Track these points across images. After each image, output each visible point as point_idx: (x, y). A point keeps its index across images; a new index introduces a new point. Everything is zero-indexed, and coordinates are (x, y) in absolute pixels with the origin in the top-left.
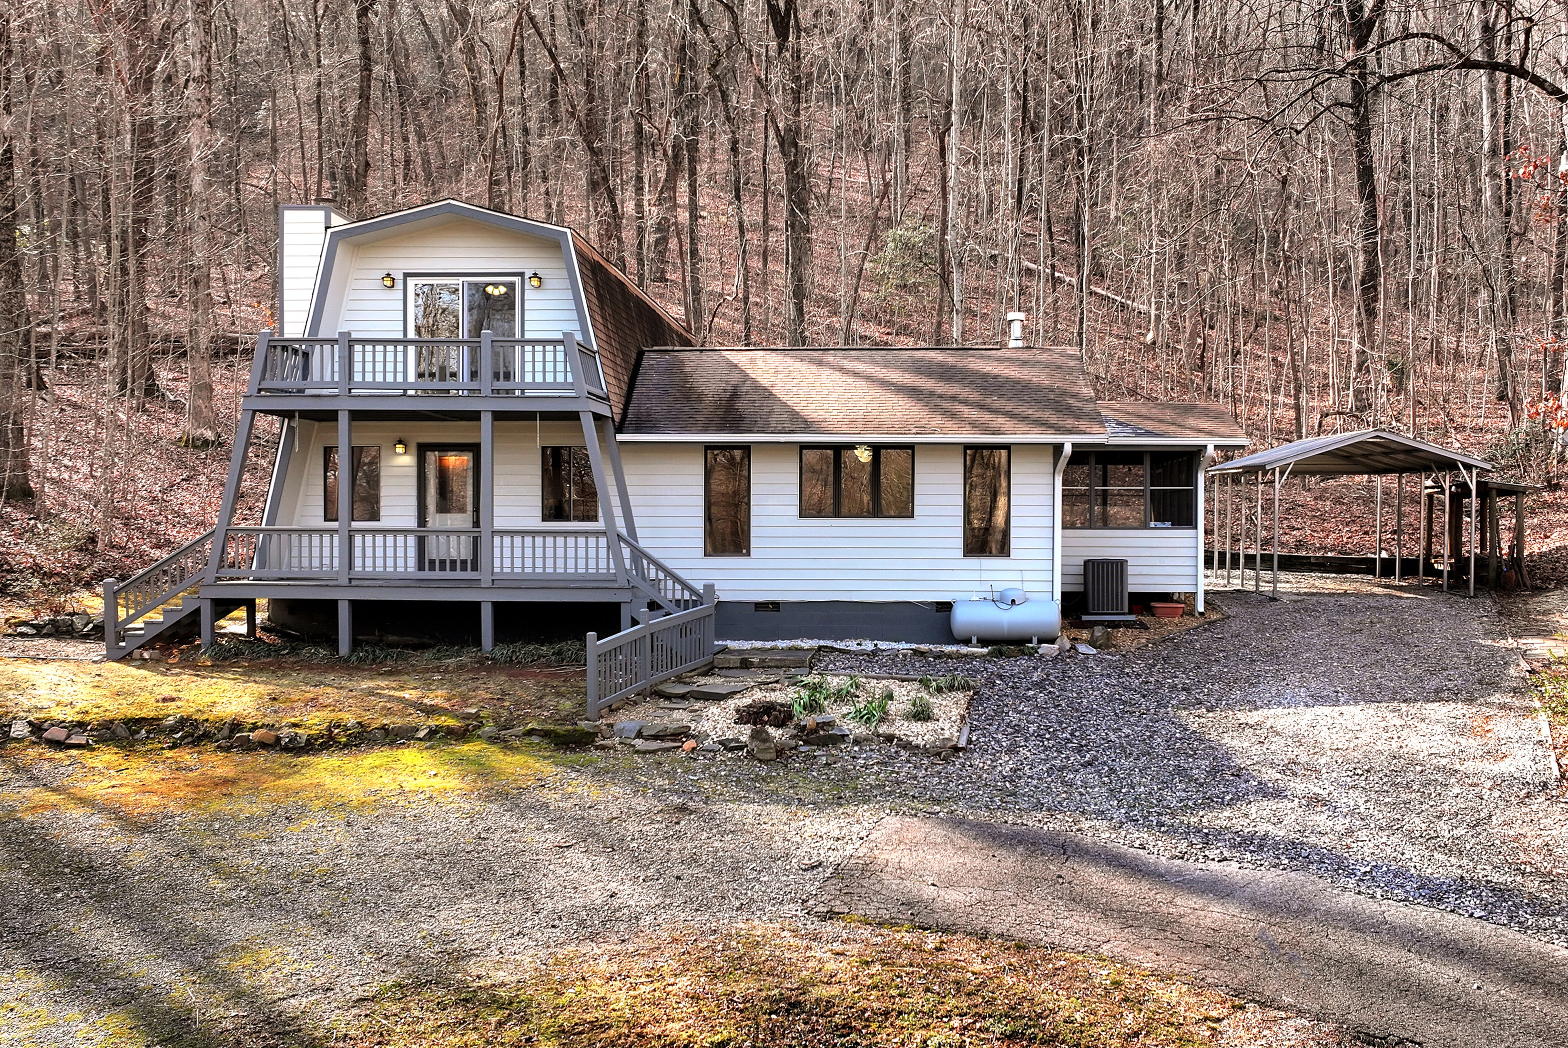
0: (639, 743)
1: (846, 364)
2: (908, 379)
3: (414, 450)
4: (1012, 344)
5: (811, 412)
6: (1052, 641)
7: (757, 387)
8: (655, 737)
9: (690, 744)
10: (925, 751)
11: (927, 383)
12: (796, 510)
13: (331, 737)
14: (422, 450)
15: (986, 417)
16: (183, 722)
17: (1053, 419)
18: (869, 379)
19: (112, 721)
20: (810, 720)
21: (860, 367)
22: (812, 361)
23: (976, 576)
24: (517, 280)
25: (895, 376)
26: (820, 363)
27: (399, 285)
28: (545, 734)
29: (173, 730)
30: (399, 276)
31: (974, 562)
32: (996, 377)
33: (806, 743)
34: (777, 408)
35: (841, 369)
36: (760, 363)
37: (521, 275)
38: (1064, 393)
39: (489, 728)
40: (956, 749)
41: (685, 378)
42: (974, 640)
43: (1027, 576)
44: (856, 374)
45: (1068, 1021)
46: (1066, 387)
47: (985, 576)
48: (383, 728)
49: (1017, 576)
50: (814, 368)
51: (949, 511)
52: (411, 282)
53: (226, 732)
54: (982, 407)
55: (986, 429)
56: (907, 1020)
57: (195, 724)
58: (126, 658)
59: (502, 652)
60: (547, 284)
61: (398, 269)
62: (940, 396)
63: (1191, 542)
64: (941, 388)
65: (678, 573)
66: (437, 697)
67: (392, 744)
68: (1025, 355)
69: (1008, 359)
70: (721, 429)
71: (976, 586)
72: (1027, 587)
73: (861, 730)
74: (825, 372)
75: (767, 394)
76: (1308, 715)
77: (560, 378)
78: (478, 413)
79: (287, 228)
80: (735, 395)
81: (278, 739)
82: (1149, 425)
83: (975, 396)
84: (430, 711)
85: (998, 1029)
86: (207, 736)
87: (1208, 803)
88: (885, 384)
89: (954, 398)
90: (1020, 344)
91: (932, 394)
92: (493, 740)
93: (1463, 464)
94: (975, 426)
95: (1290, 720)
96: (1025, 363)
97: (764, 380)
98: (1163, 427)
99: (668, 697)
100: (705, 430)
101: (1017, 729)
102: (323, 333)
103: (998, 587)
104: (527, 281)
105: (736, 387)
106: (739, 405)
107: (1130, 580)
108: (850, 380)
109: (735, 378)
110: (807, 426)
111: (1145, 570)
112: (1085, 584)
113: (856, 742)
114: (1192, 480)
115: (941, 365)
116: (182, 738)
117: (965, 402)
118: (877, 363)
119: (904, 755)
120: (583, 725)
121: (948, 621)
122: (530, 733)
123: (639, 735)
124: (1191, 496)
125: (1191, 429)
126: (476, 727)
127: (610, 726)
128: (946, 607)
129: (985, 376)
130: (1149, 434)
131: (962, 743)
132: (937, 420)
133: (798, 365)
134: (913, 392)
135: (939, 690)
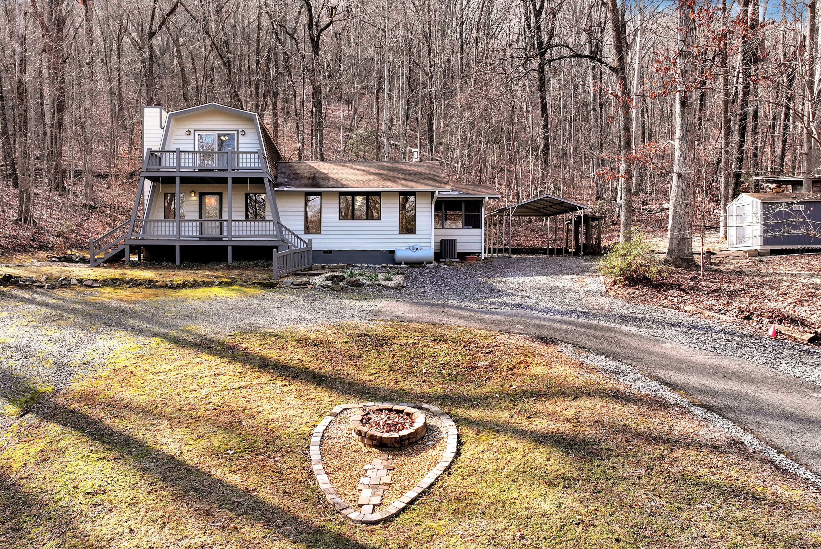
0: (292, 286)
1: (353, 166)
2: (377, 171)
3: (198, 195)
4: (414, 160)
5: (344, 181)
6: (431, 263)
7: (322, 174)
8: (298, 285)
9: (310, 287)
10: (392, 288)
11: (386, 173)
12: (338, 217)
13: (185, 284)
14: (202, 195)
15: (407, 183)
16: (132, 280)
17: (432, 183)
18: (363, 171)
19: (107, 279)
20: (352, 279)
21: (359, 167)
22: (341, 165)
23: (403, 241)
24: (236, 132)
25: (372, 170)
26: (344, 166)
27: (192, 134)
28: (260, 284)
29: (129, 282)
30: (192, 131)
31: (403, 236)
32: (409, 171)
33: (351, 286)
34: (331, 180)
35: (352, 168)
36: (322, 166)
37: (238, 131)
38: (435, 175)
39: (240, 282)
40: (403, 287)
41: (295, 171)
42: (403, 263)
43: (422, 241)
44: (358, 170)
45: (451, 336)
46: (435, 173)
47: (407, 241)
48: (203, 281)
49: (418, 241)
50: (342, 168)
51: (394, 217)
52: (197, 133)
53: (147, 283)
54: (405, 180)
55: (408, 186)
56: (400, 338)
57: (136, 281)
58: (98, 266)
59: (235, 263)
60: (247, 134)
61: (192, 127)
62: (390, 176)
63: (479, 234)
64: (390, 174)
65: (299, 236)
66: (219, 274)
67: (206, 286)
68: (419, 164)
69: (413, 165)
70: (312, 186)
71: (403, 244)
72: (422, 244)
73: (369, 283)
74: (347, 170)
75: (326, 176)
76: (523, 279)
77: (256, 165)
78: (226, 178)
79: (145, 115)
80: (314, 176)
81: (167, 285)
82: (464, 191)
83: (402, 176)
84: (218, 277)
85: (429, 339)
86: (141, 284)
87: (490, 297)
88: (369, 172)
89: (395, 177)
90: (417, 160)
91: (386, 176)
92: (241, 285)
93: (579, 207)
94: (403, 185)
95: (516, 280)
96: (419, 166)
97: (325, 171)
98: (469, 191)
99: (299, 275)
100: (306, 186)
101: (423, 283)
102: (166, 149)
103: (411, 245)
104: (240, 133)
105: (314, 174)
106: (317, 179)
107: (458, 248)
108: (356, 171)
109: (314, 171)
110: (343, 185)
111: (463, 244)
112: (441, 249)
113: (368, 286)
114: (480, 211)
115: (388, 167)
116: (132, 285)
117: (399, 178)
118: (365, 166)
119: (385, 289)
120: (272, 281)
121: (393, 257)
122: (254, 283)
123: (292, 284)
124: (479, 217)
125: (479, 192)
126: (235, 282)
127: (282, 282)
128: (392, 252)
129: (405, 170)
130: (464, 193)
131: (405, 285)
132: (390, 184)
133: (336, 167)
134: (380, 175)
135: (394, 274)
